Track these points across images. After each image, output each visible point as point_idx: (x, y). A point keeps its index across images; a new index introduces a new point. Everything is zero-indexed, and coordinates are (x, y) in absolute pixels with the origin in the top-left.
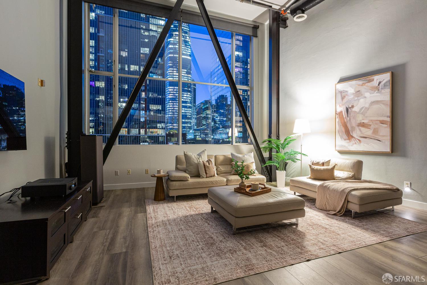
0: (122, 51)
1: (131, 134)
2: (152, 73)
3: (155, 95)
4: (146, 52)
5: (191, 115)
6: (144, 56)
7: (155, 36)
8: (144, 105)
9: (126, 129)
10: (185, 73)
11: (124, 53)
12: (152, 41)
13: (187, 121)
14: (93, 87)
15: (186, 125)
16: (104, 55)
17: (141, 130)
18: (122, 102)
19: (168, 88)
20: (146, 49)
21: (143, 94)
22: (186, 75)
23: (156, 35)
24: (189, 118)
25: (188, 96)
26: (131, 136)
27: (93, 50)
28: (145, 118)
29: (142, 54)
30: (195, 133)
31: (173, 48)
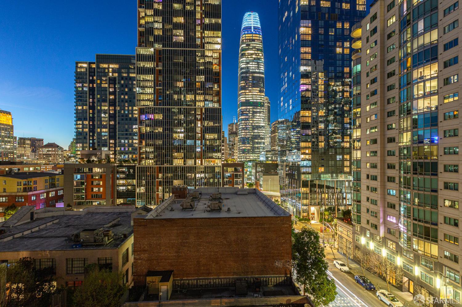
0: (178, 81)
1: (187, 165)
2: (208, 101)
3: (211, 124)
4: (201, 80)
5: (264, 135)
6: (199, 84)
7: (210, 62)
8: (200, 135)
9: (183, 160)
10: (258, 91)
11: (180, 83)
12: (208, 68)
13: (260, 141)
14: (153, 120)
15: (259, 146)
16: (161, 88)
17: (197, 160)
18: (178, 133)
19: (241, 108)
20: (201, 77)
21: (199, 122)
22: (259, 94)
23: (212, 61)
24: (262, 138)
25: (261, 115)
26: (187, 167)
27: (153, 84)
28: (201, 148)
29: (197, 82)
30: (267, 155)
31: (245, 67)
